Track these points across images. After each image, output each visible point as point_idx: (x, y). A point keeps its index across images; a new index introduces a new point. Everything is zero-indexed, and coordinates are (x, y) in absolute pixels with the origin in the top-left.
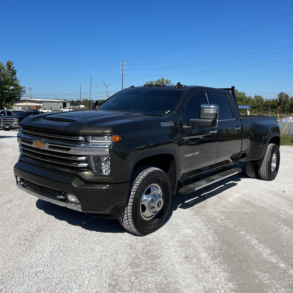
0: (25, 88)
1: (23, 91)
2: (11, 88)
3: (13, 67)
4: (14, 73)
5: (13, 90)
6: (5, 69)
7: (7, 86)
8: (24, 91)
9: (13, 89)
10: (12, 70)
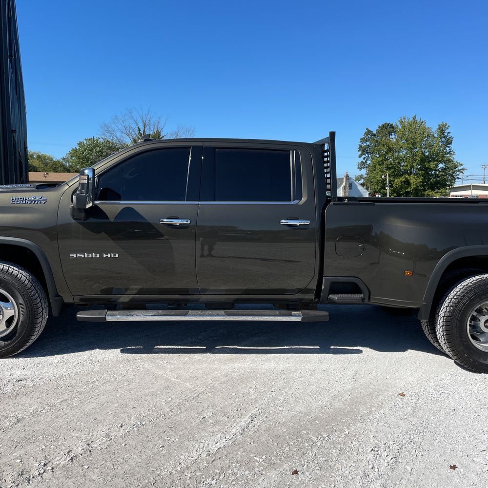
0: (462, 165)
1: (459, 171)
2: (441, 166)
3: (449, 133)
4: (449, 142)
5: (444, 170)
6: (435, 138)
7: (432, 165)
8: (462, 169)
9: (443, 168)
10: (445, 137)
